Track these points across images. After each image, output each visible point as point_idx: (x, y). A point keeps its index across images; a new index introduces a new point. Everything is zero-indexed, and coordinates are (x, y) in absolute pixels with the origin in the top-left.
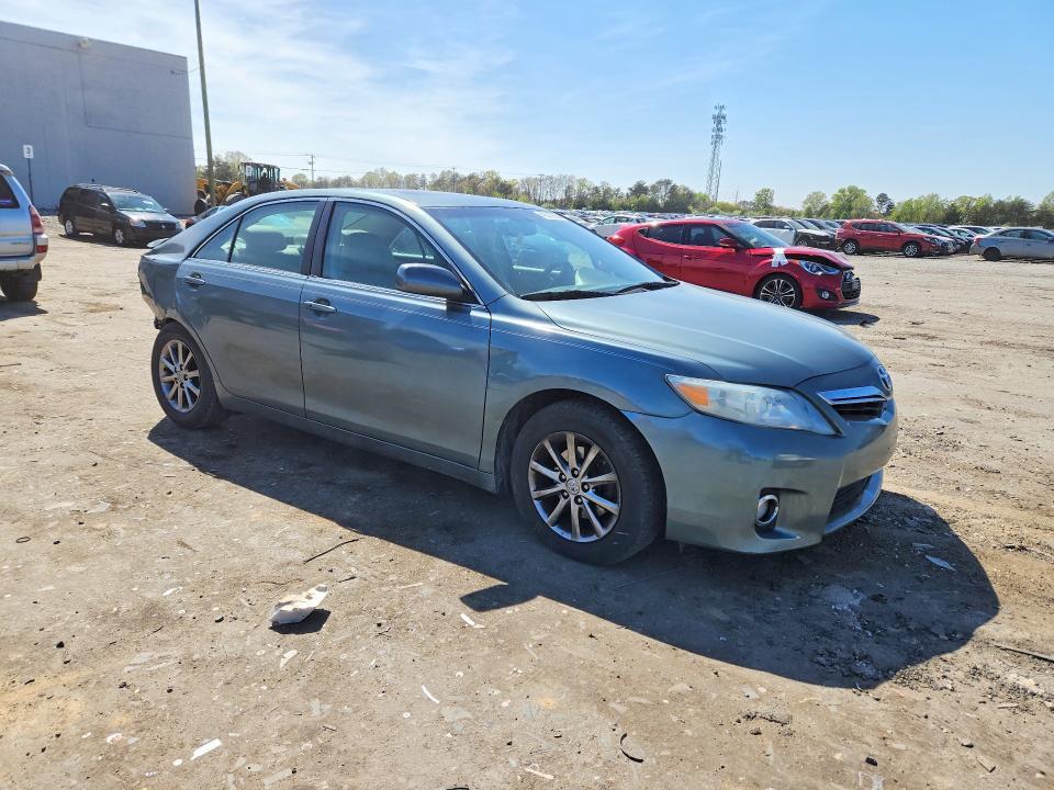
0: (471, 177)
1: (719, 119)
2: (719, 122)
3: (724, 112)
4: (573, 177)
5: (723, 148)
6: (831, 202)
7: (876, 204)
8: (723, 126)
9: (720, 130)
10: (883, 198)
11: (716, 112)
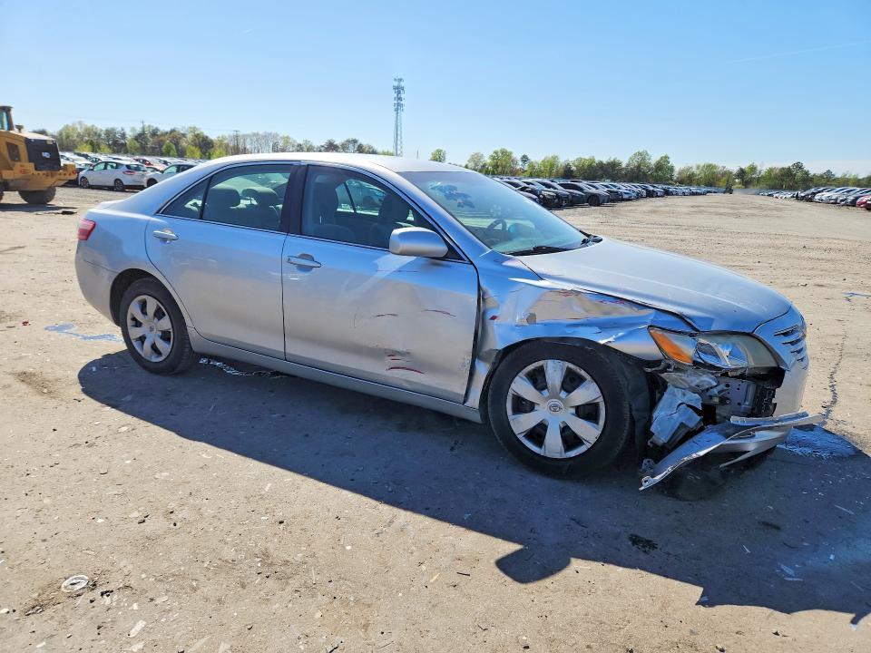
0: (173, 131)
1: (399, 90)
2: (399, 93)
3: (402, 84)
4: (277, 135)
5: (403, 115)
6: (489, 161)
7: (520, 163)
8: (403, 96)
9: (400, 99)
10: (525, 159)
11: (396, 84)
